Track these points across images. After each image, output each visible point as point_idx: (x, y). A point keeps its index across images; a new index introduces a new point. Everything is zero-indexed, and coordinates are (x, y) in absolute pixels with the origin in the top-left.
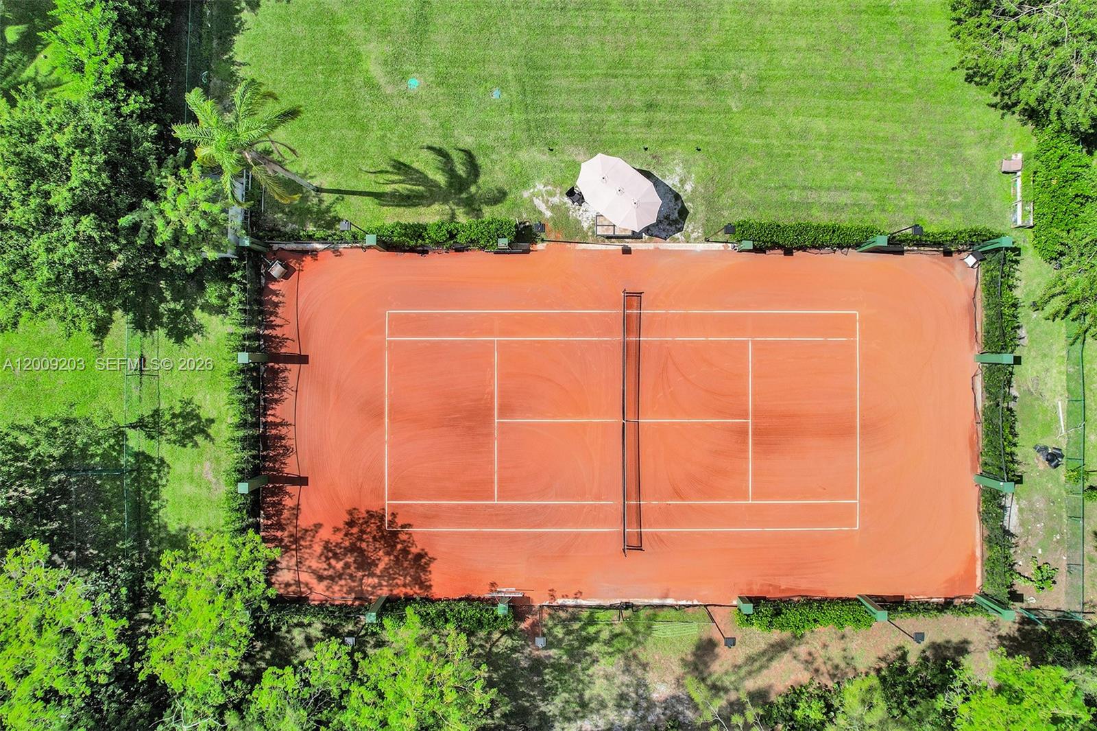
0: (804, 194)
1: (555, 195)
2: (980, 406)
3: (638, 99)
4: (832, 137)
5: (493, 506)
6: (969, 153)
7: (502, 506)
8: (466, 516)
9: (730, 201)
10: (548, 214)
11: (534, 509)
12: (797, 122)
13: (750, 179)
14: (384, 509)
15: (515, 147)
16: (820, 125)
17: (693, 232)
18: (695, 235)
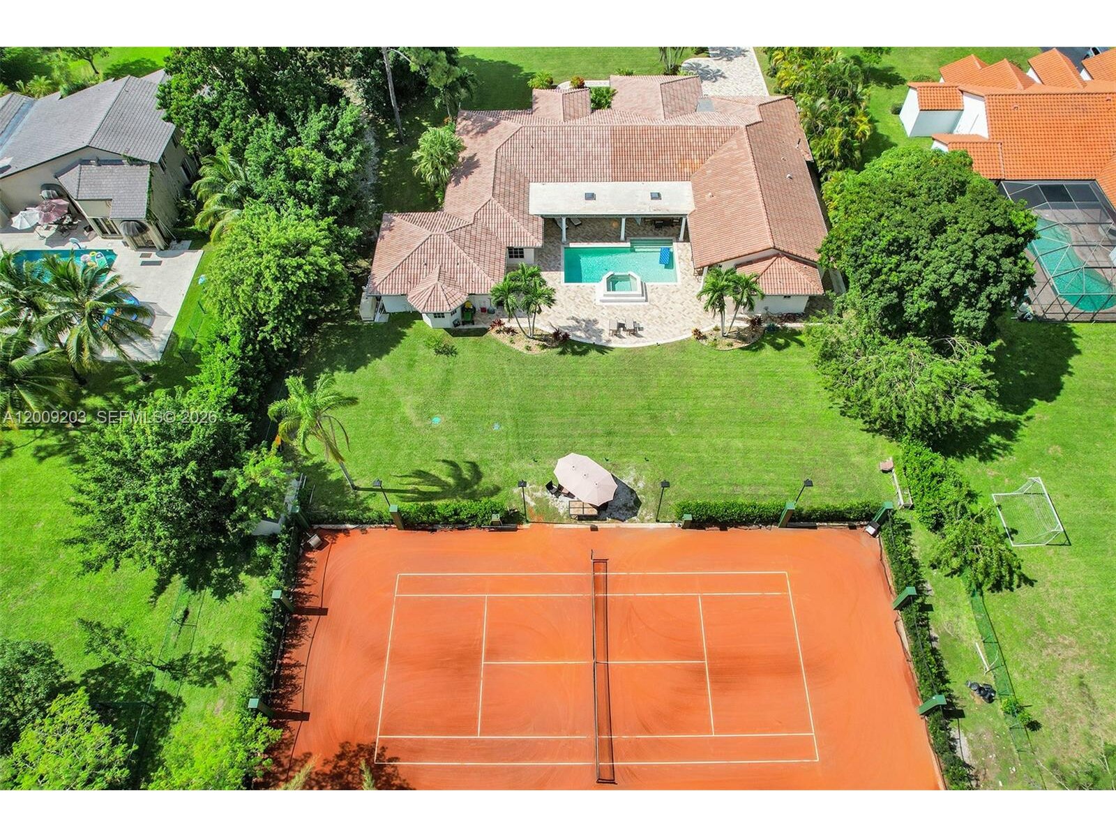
0: (731, 488)
1: (538, 491)
2: (907, 647)
3: (600, 429)
4: (747, 451)
5: (475, 741)
6: (855, 459)
7: (483, 741)
8: (450, 750)
9: (674, 494)
10: (533, 504)
11: (514, 744)
12: (720, 442)
13: (687, 479)
14: (375, 743)
15: (509, 460)
16: (738, 443)
17: (646, 515)
18: (648, 517)
